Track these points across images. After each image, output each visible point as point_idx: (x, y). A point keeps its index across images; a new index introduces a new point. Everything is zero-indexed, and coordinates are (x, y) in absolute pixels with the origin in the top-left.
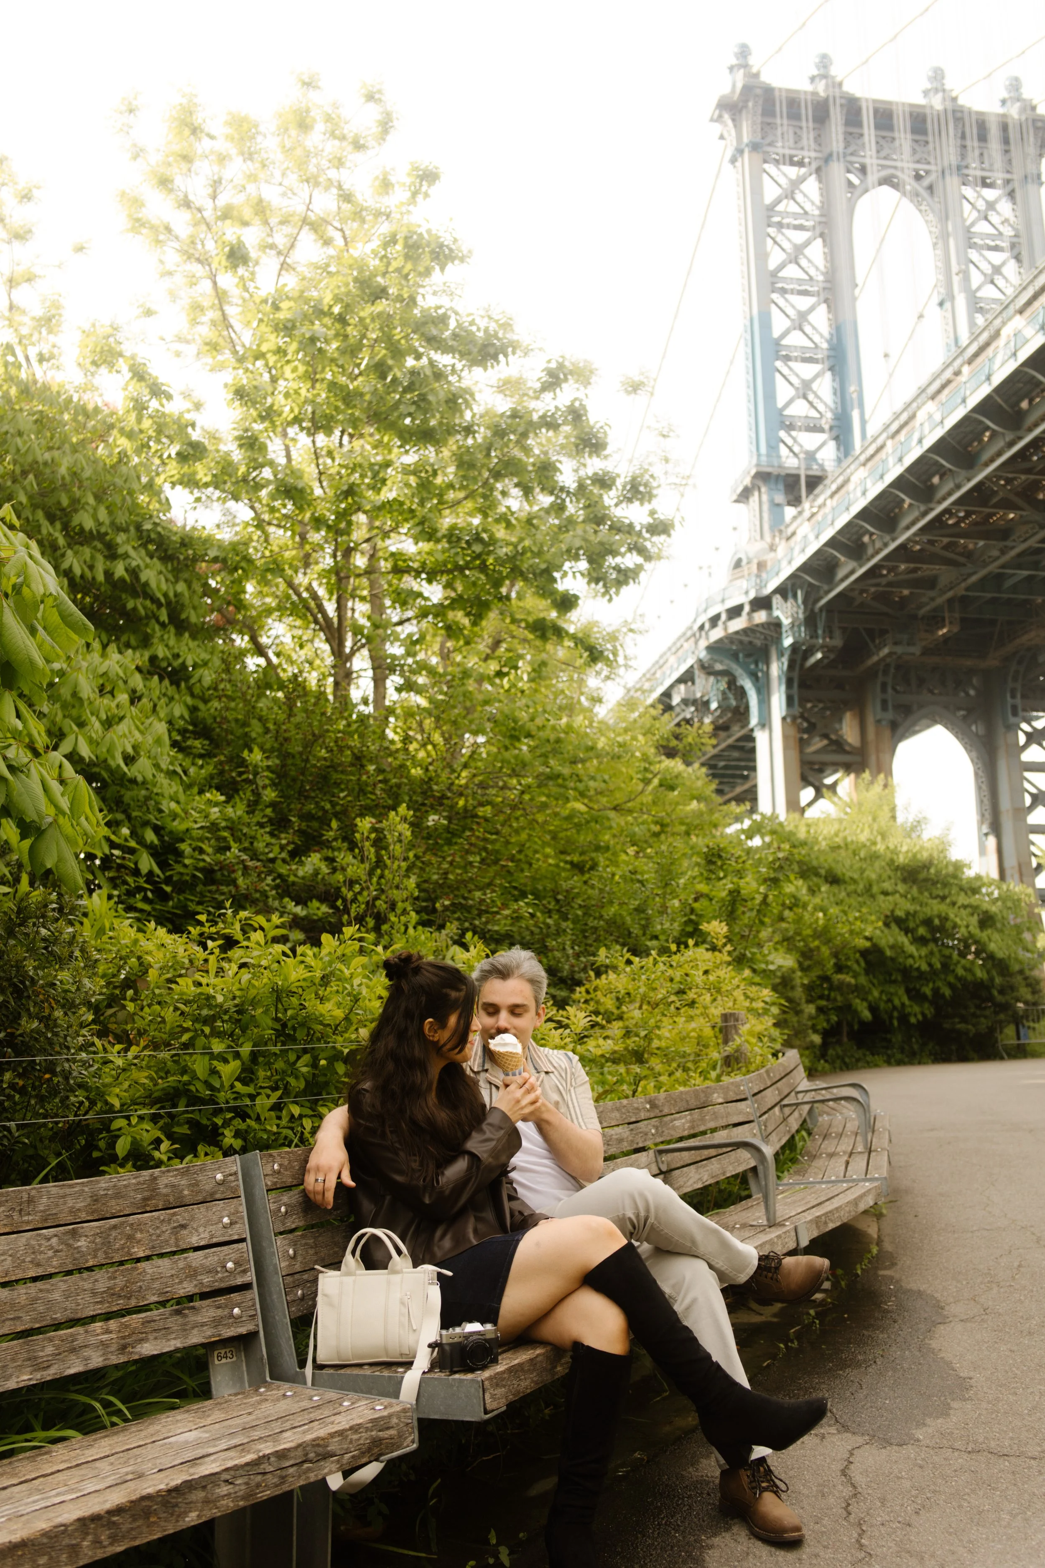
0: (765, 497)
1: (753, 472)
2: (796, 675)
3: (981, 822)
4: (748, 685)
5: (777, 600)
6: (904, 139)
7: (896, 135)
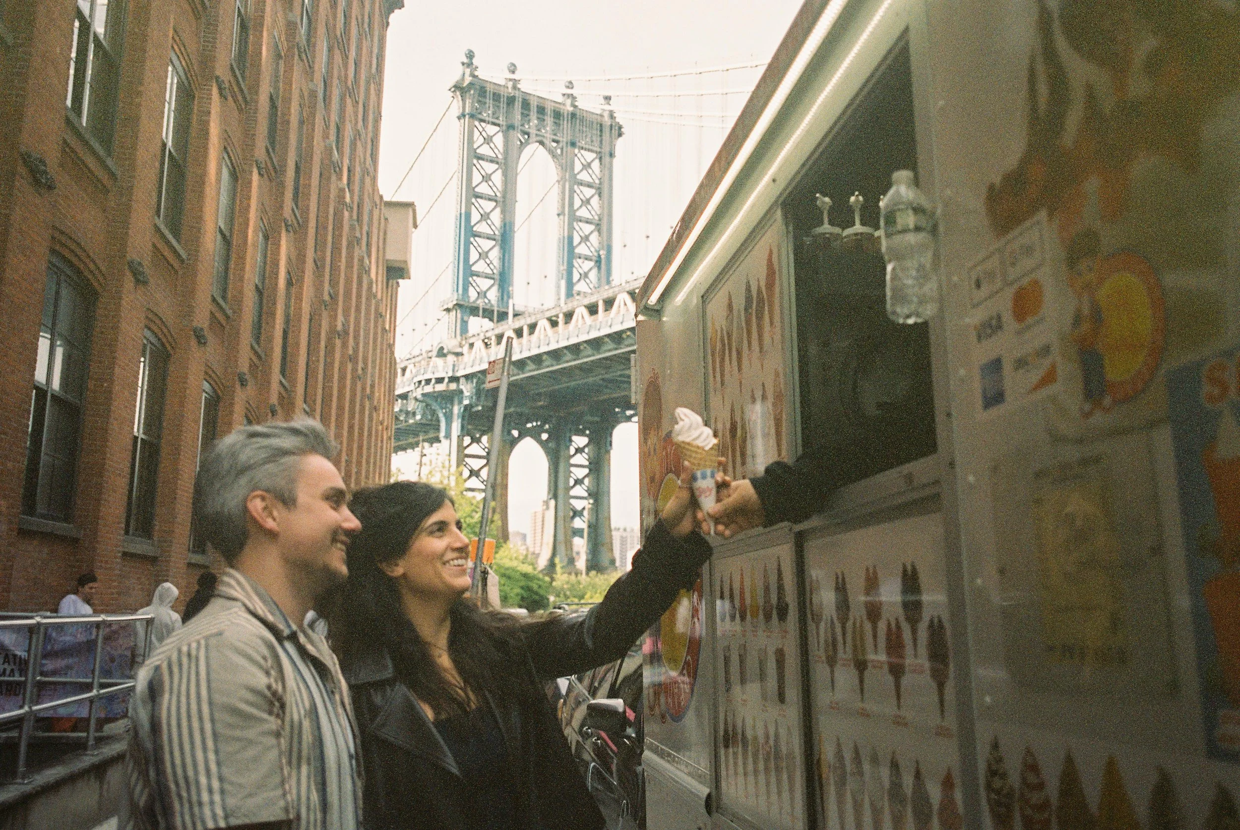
0: (459, 315)
1: (455, 302)
2: (467, 414)
3: (549, 493)
4: (441, 416)
5: (462, 380)
6: (549, 120)
7: (546, 118)
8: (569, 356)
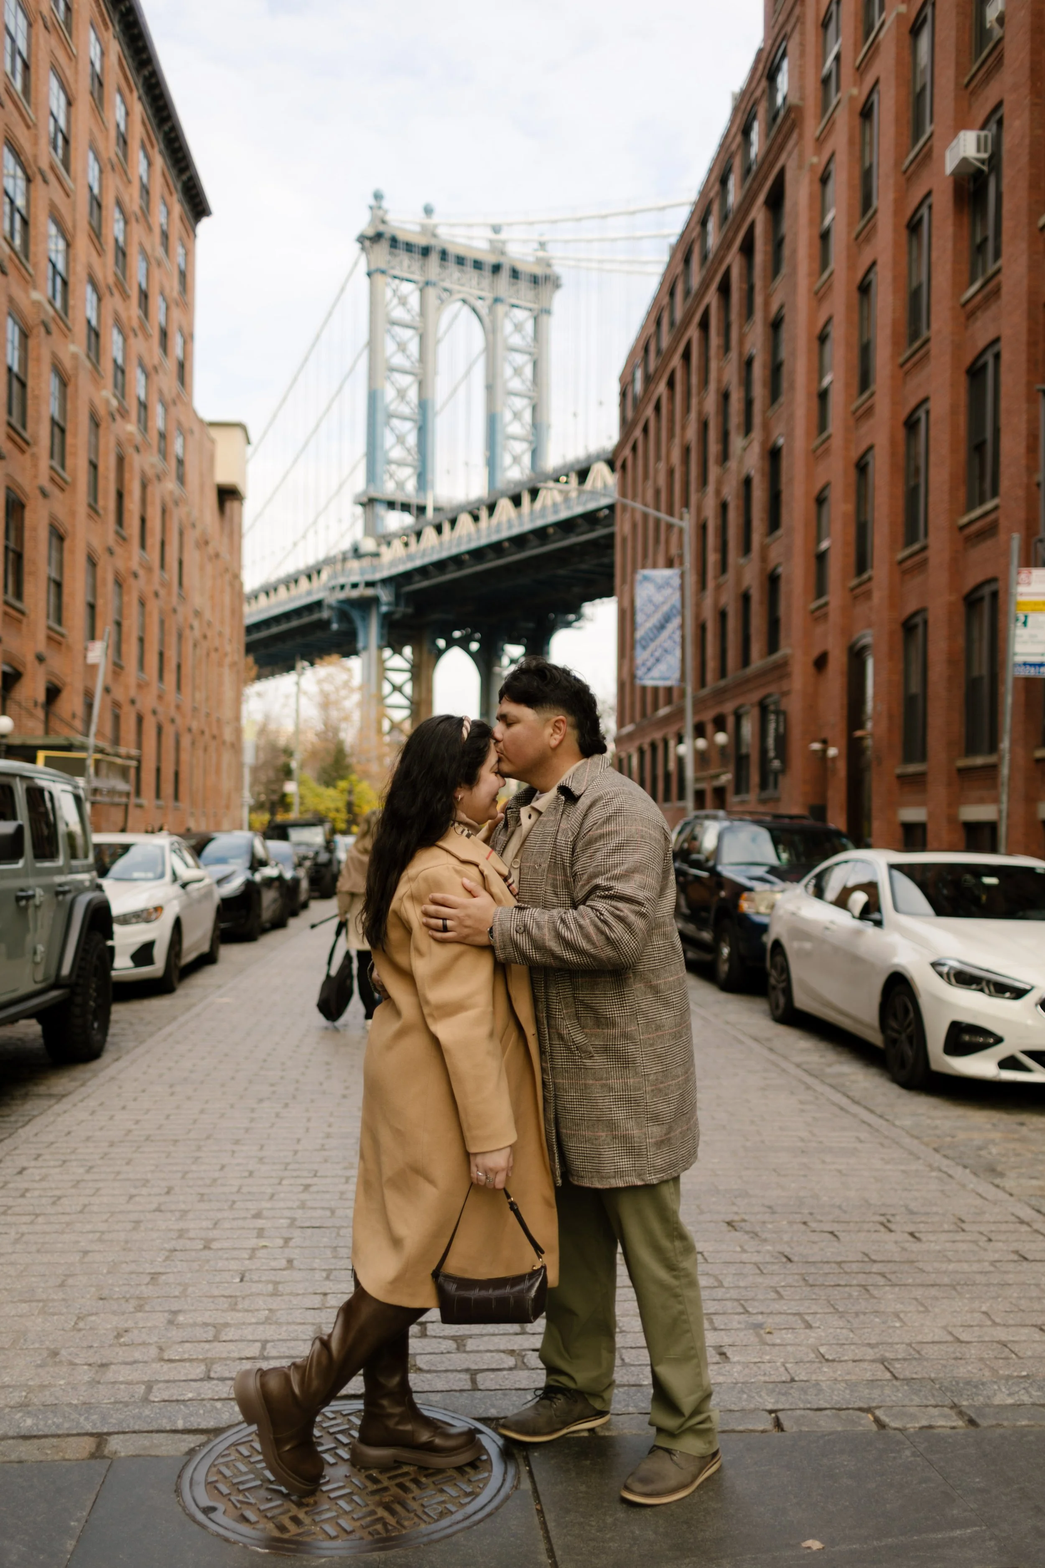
1: (370, 496)
2: (386, 622)
4: (358, 625)
5: (380, 585)
6: (474, 273)
7: (469, 269)
8: (491, 555)
